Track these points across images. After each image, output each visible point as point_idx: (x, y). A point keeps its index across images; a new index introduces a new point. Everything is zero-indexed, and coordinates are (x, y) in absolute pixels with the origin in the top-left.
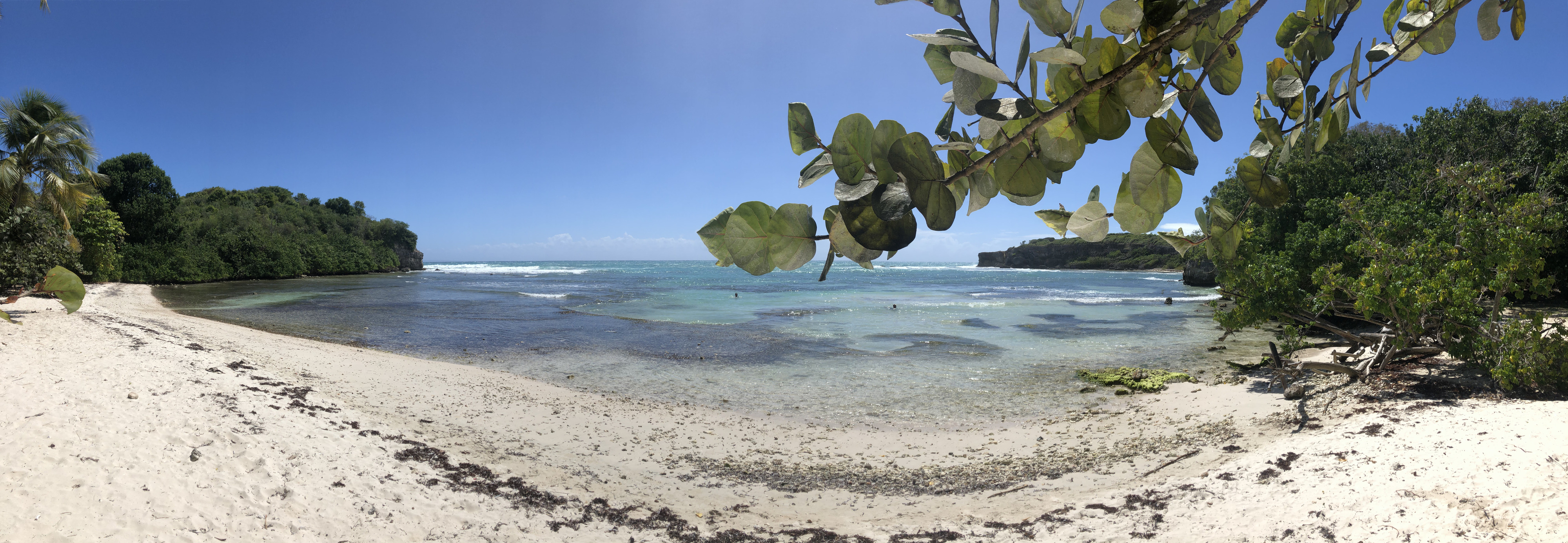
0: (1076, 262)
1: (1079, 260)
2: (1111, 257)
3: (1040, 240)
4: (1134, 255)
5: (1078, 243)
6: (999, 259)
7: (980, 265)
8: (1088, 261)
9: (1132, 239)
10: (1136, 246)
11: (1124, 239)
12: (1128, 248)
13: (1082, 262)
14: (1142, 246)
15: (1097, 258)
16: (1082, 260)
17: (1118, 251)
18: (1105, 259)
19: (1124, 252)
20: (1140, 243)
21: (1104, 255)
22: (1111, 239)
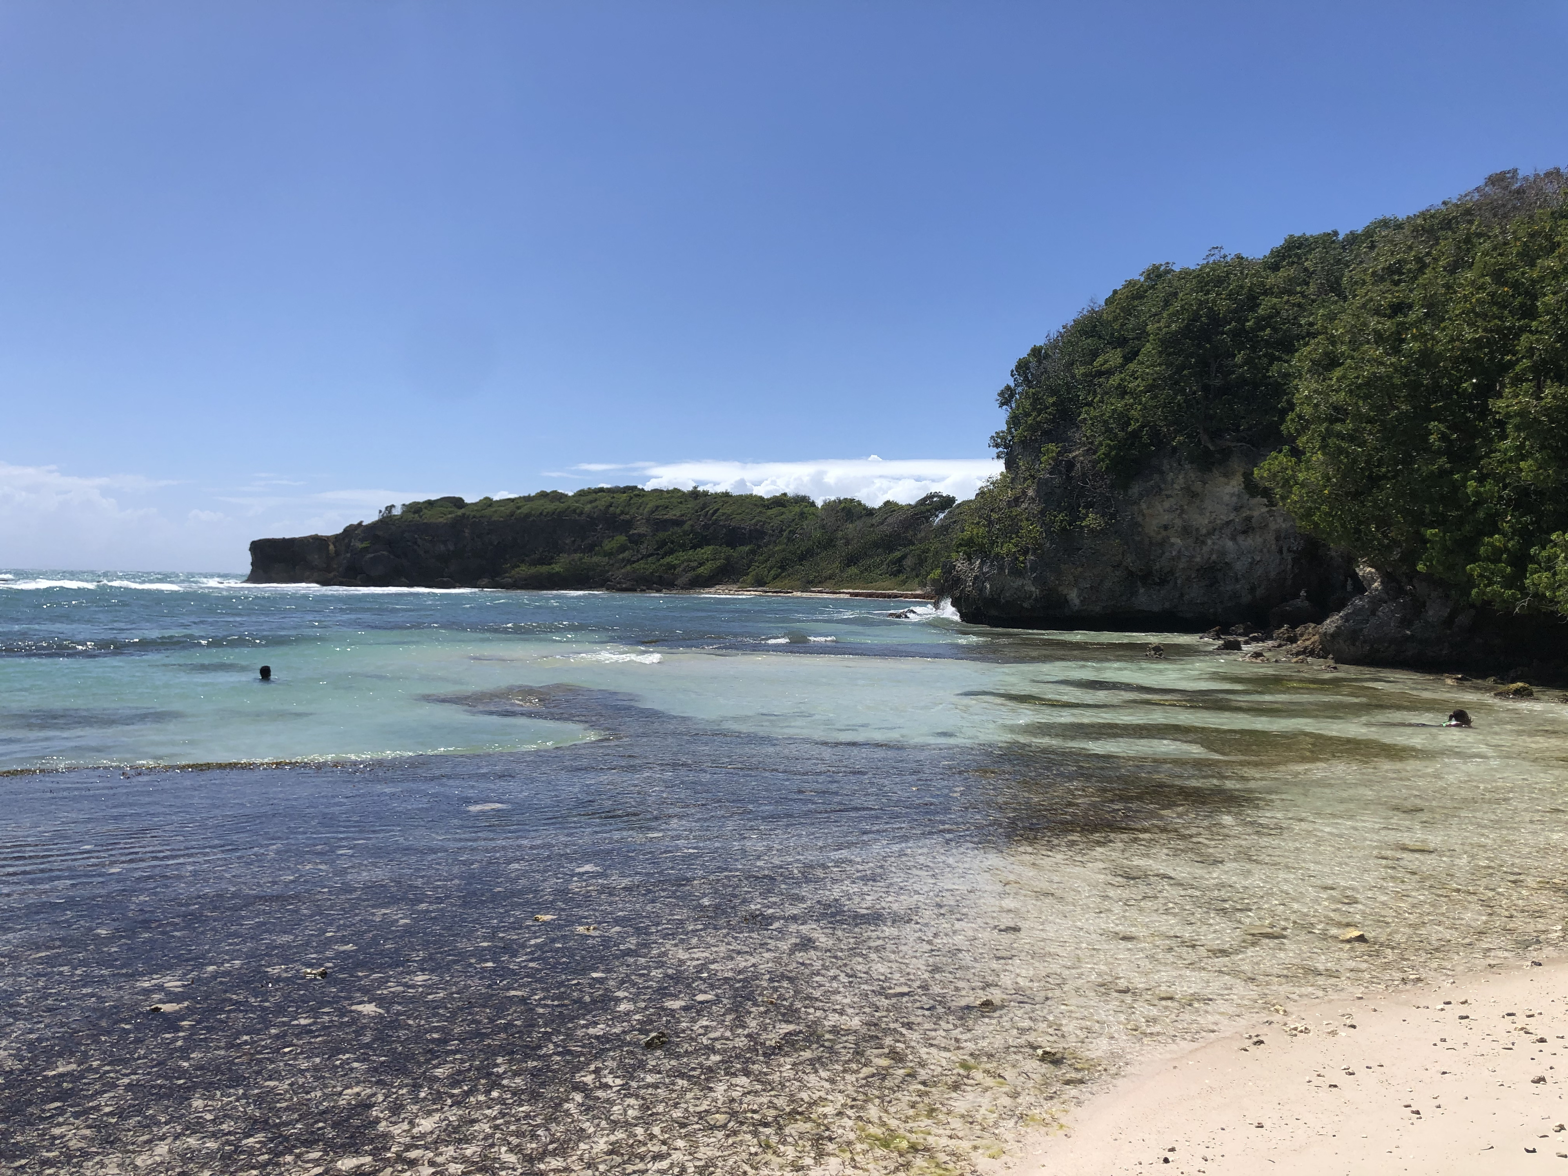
0: (524, 570)
1: (534, 563)
2: (609, 554)
3: (430, 503)
4: (664, 548)
5: (528, 515)
6: (315, 559)
7: (253, 578)
8: (557, 568)
9: (651, 505)
11: (628, 504)
12: (642, 530)
13: (544, 569)
14: (678, 523)
15: (577, 556)
16: (541, 562)
17: (622, 539)
18: (595, 559)
19: (636, 540)
20: (673, 514)
21: (590, 549)
22: (602, 504)
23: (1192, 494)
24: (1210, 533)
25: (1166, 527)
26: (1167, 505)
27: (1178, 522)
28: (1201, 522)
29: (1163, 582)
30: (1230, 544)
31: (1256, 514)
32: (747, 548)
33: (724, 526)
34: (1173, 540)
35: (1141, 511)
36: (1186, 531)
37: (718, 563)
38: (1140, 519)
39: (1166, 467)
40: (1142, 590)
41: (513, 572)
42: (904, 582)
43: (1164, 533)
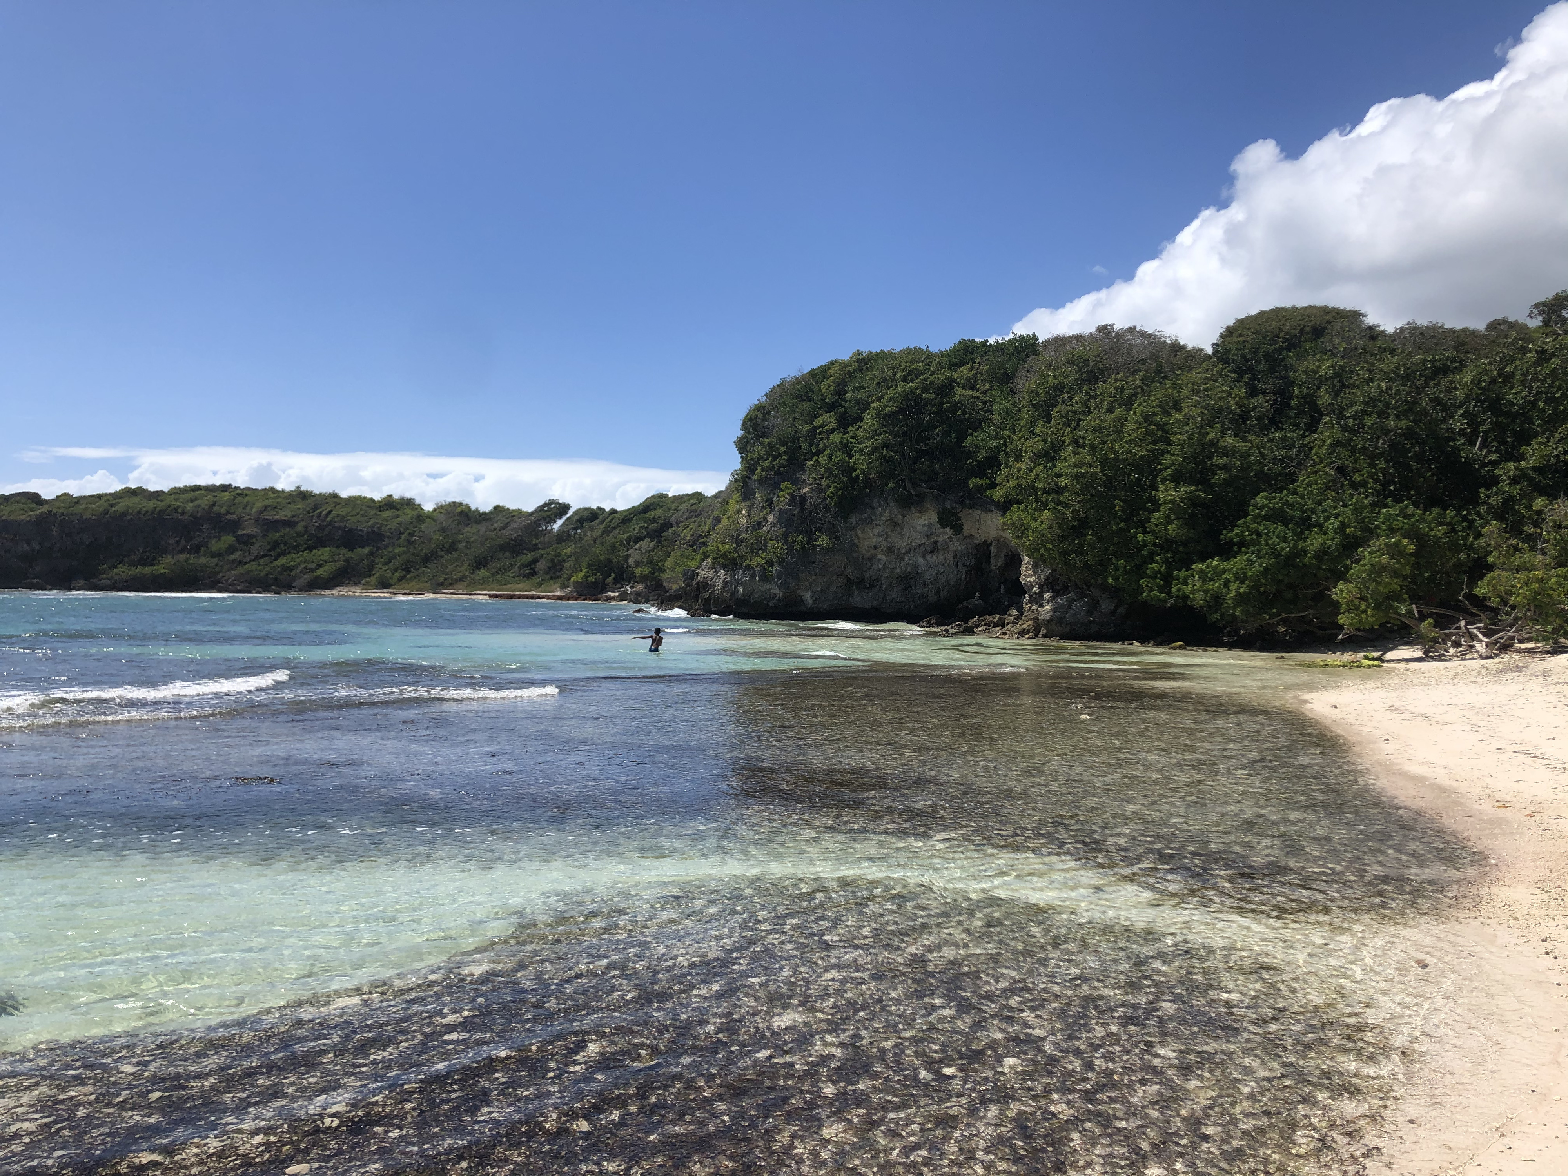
2: (217, 555)
4: (276, 549)
9: (259, 505)
10: (272, 525)
11: (234, 501)
12: (251, 530)
14: (289, 523)
15: (182, 557)
16: (143, 562)
17: (229, 539)
18: (203, 560)
19: (246, 541)
20: (283, 515)
21: (196, 550)
22: (203, 502)
23: (894, 524)
24: (908, 552)
25: (875, 548)
26: (876, 531)
27: (884, 544)
28: (901, 544)
29: (872, 586)
30: (921, 560)
31: (941, 539)
32: (366, 550)
33: (340, 528)
34: (879, 557)
35: (857, 535)
36: (890, 550)
37: (338, 565)
38: (856, 541)
39: (875, 504)
40: (856, 593)
42: (540, 585)
43: (872, 551)
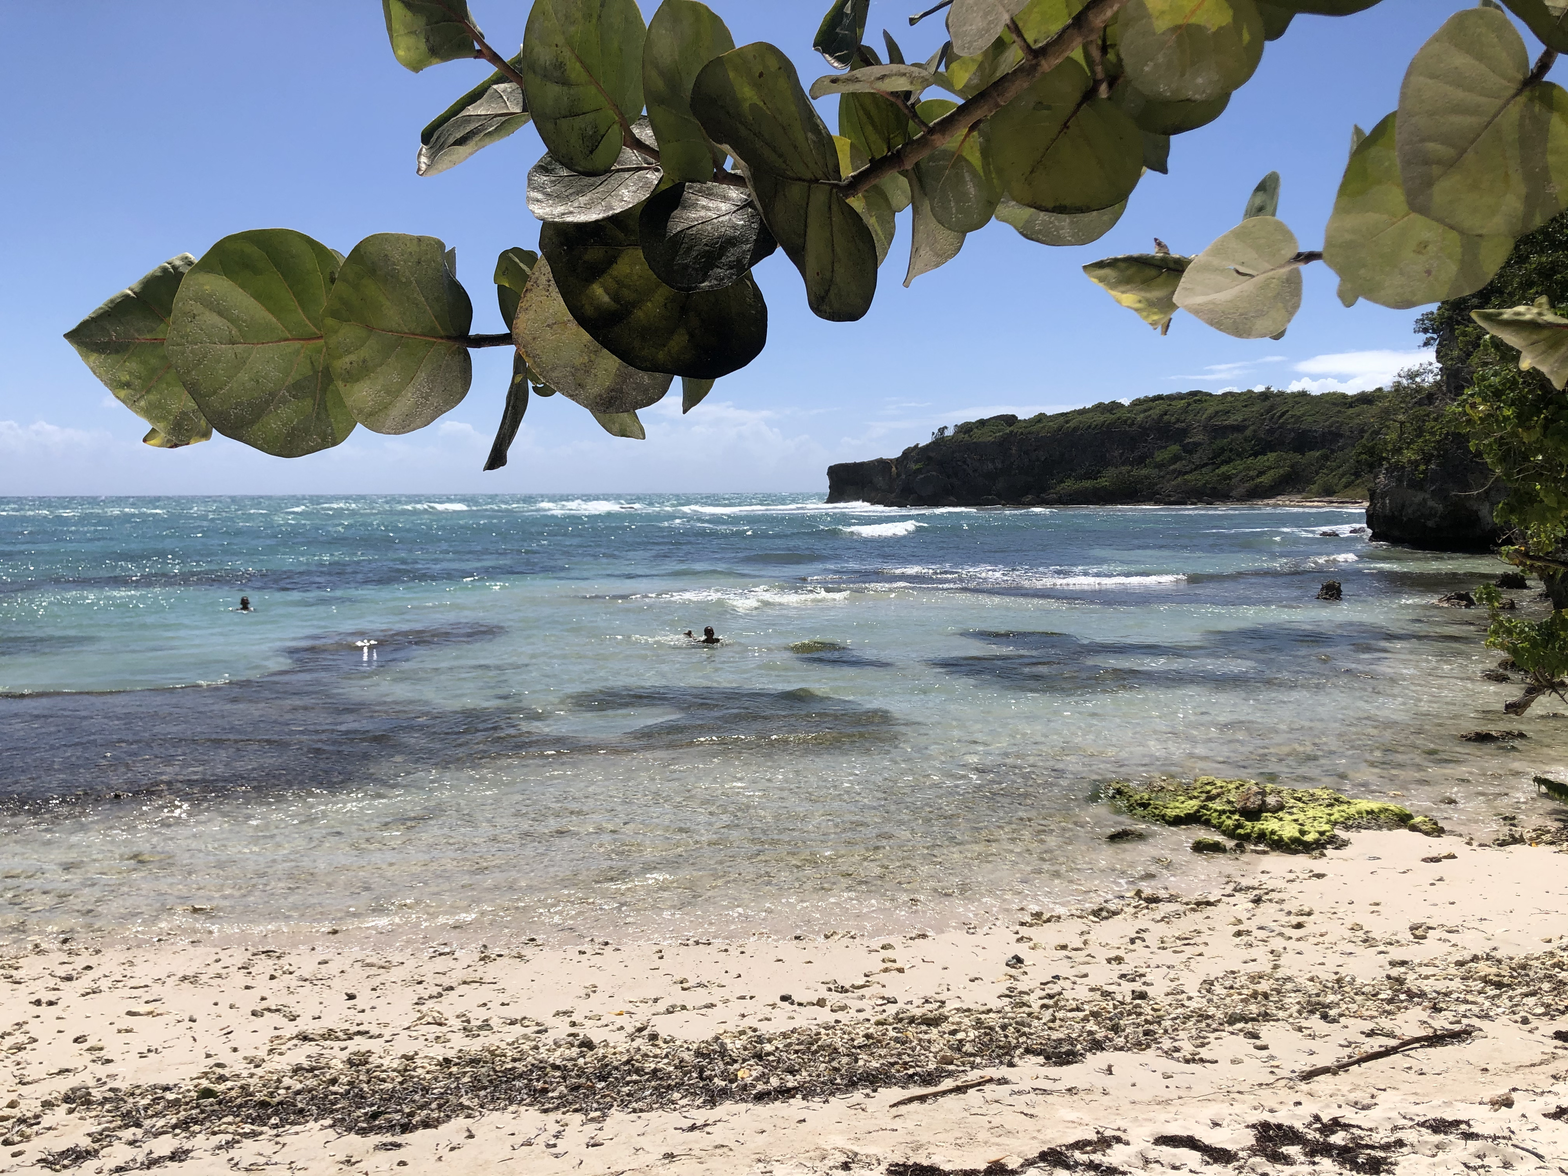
0: (1069, 485)
1: (1080, 478)
2: (1160, 466)
3: (982, 423)
4: (1218, 458)
5: (1075, 429)
6: (880, 481)
7: (832, 499)
8: (1104, 482)
9: (1211, 411)
10: (1223, 430)
11: (1185, 410)
12: (1198, 437)
13: (1088, 484)
14: (1238, 428)
15: (1124, 469)
16: (1088, 476)
17: (1175, 449)
18: (1144, 472)
19: (1190, 450)
20: (1235, 419)
21: (1141, 461)
22: (1155, 413)
32: (1318, 453)
33: (1293, 430)
37: (1281, 471)
41: (1058, 488)
